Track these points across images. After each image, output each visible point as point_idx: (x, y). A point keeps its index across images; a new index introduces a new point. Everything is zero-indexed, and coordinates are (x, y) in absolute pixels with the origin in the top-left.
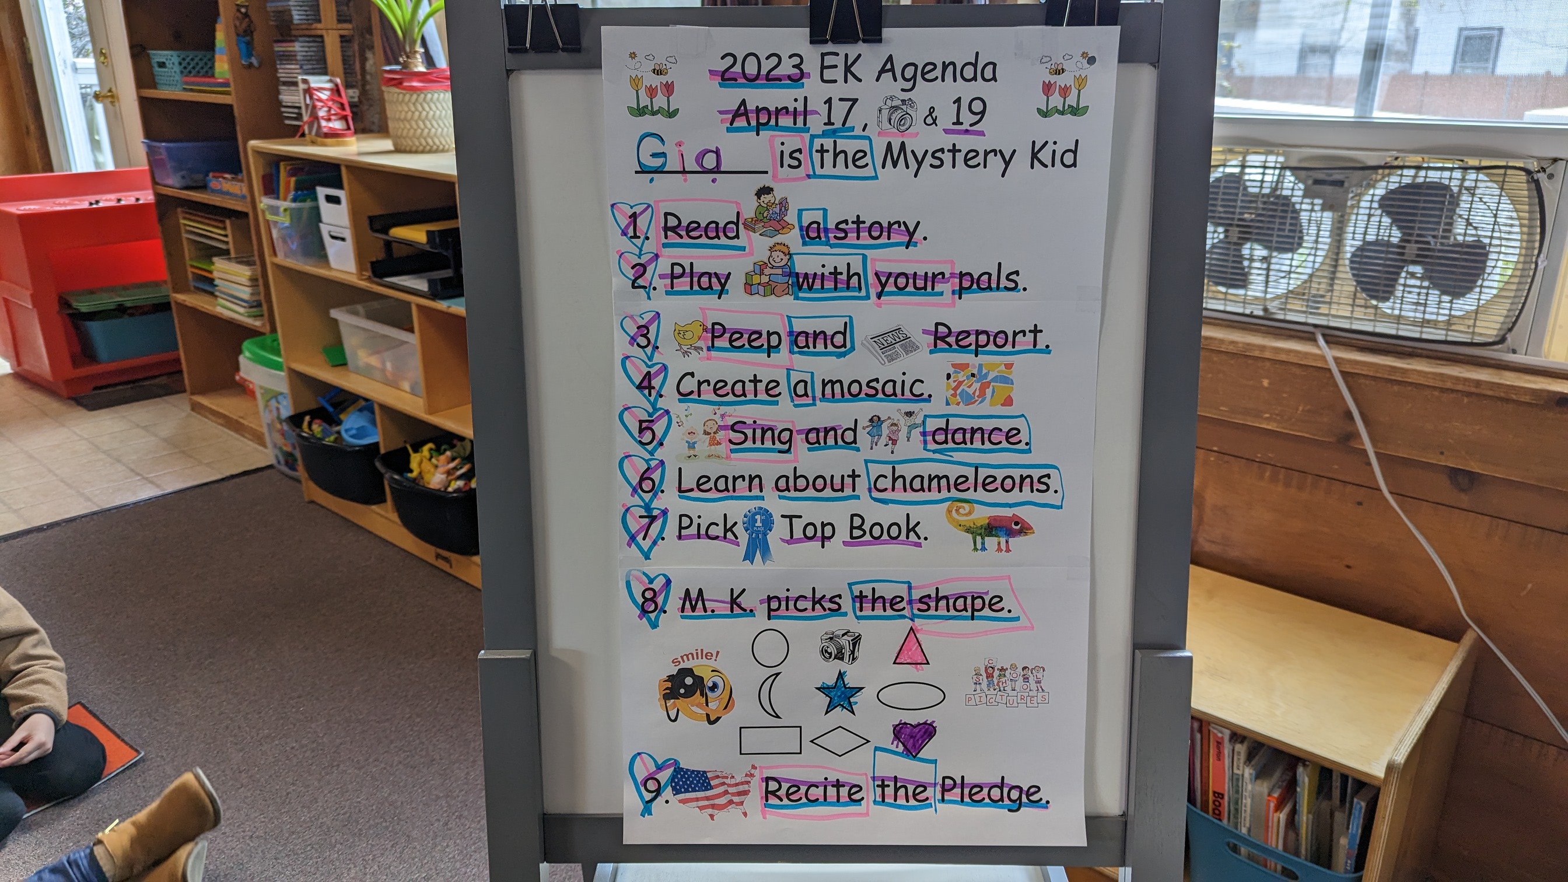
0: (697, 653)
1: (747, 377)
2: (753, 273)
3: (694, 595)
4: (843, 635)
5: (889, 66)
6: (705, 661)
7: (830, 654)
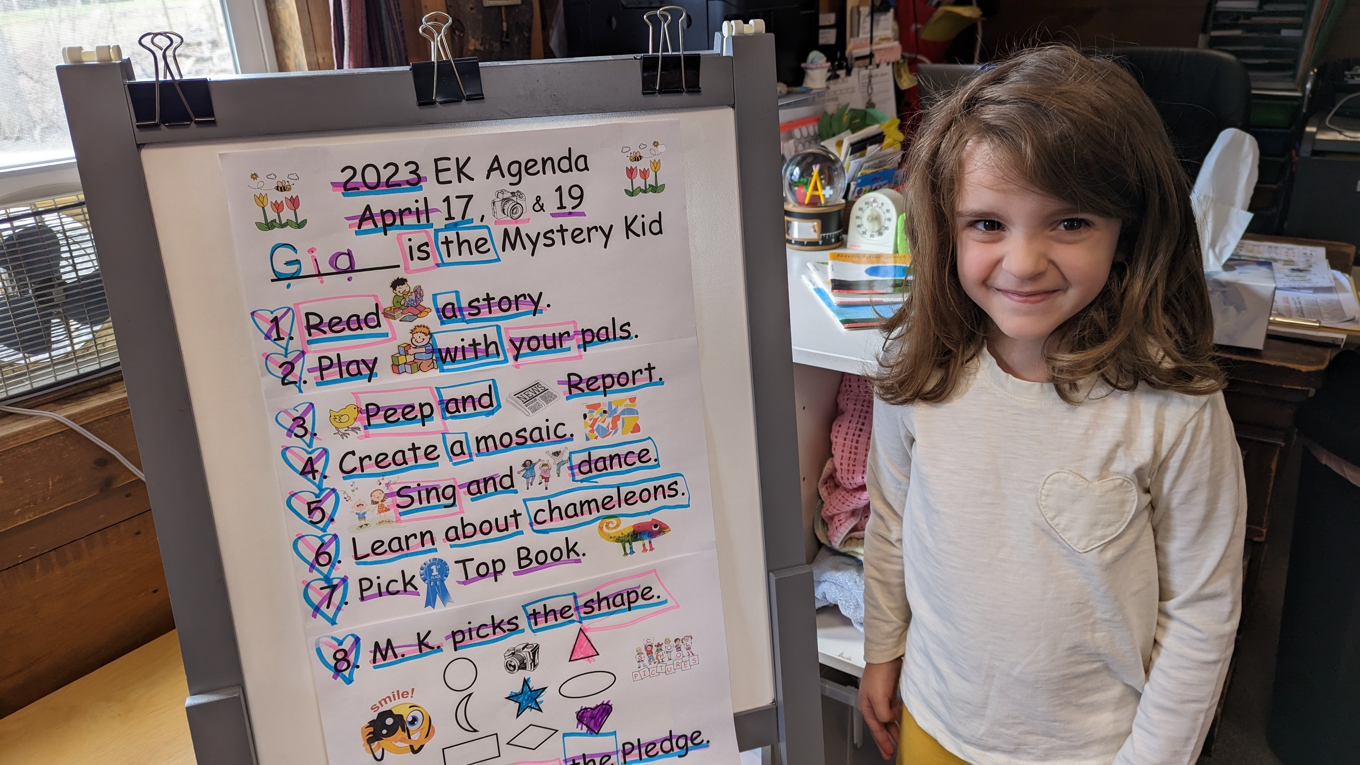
0: (394, 695)
1: (406, 446)
2: (398, 355)
3: (383, 645)
4: (523, 649)
5: (496, 165)
6: (402, 700)
7: (514, 666)
